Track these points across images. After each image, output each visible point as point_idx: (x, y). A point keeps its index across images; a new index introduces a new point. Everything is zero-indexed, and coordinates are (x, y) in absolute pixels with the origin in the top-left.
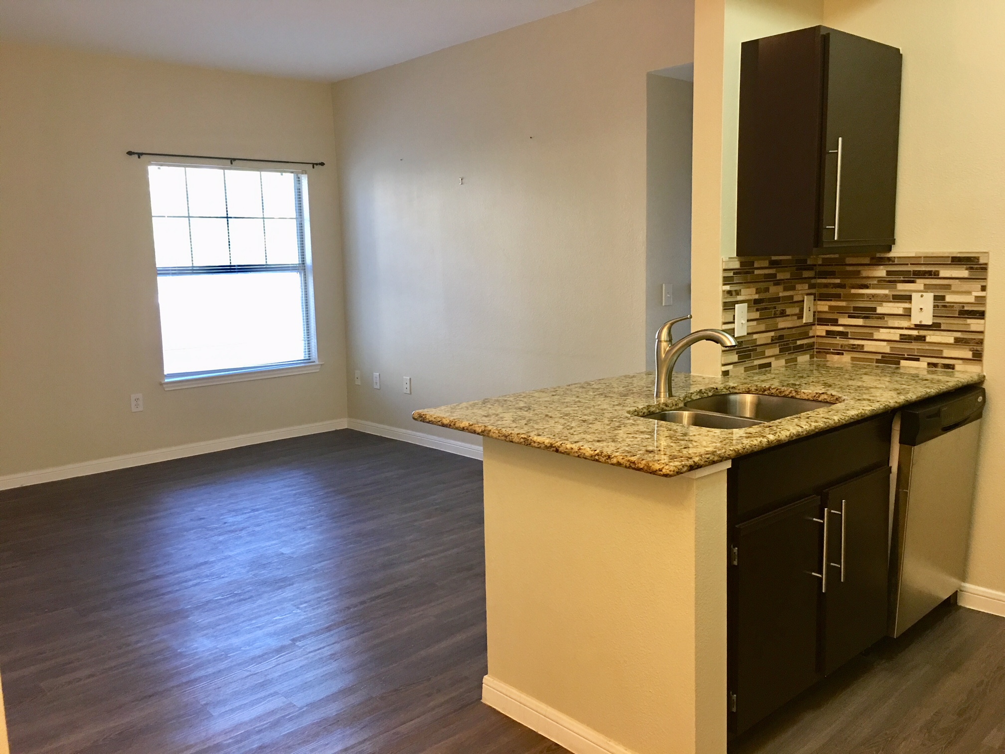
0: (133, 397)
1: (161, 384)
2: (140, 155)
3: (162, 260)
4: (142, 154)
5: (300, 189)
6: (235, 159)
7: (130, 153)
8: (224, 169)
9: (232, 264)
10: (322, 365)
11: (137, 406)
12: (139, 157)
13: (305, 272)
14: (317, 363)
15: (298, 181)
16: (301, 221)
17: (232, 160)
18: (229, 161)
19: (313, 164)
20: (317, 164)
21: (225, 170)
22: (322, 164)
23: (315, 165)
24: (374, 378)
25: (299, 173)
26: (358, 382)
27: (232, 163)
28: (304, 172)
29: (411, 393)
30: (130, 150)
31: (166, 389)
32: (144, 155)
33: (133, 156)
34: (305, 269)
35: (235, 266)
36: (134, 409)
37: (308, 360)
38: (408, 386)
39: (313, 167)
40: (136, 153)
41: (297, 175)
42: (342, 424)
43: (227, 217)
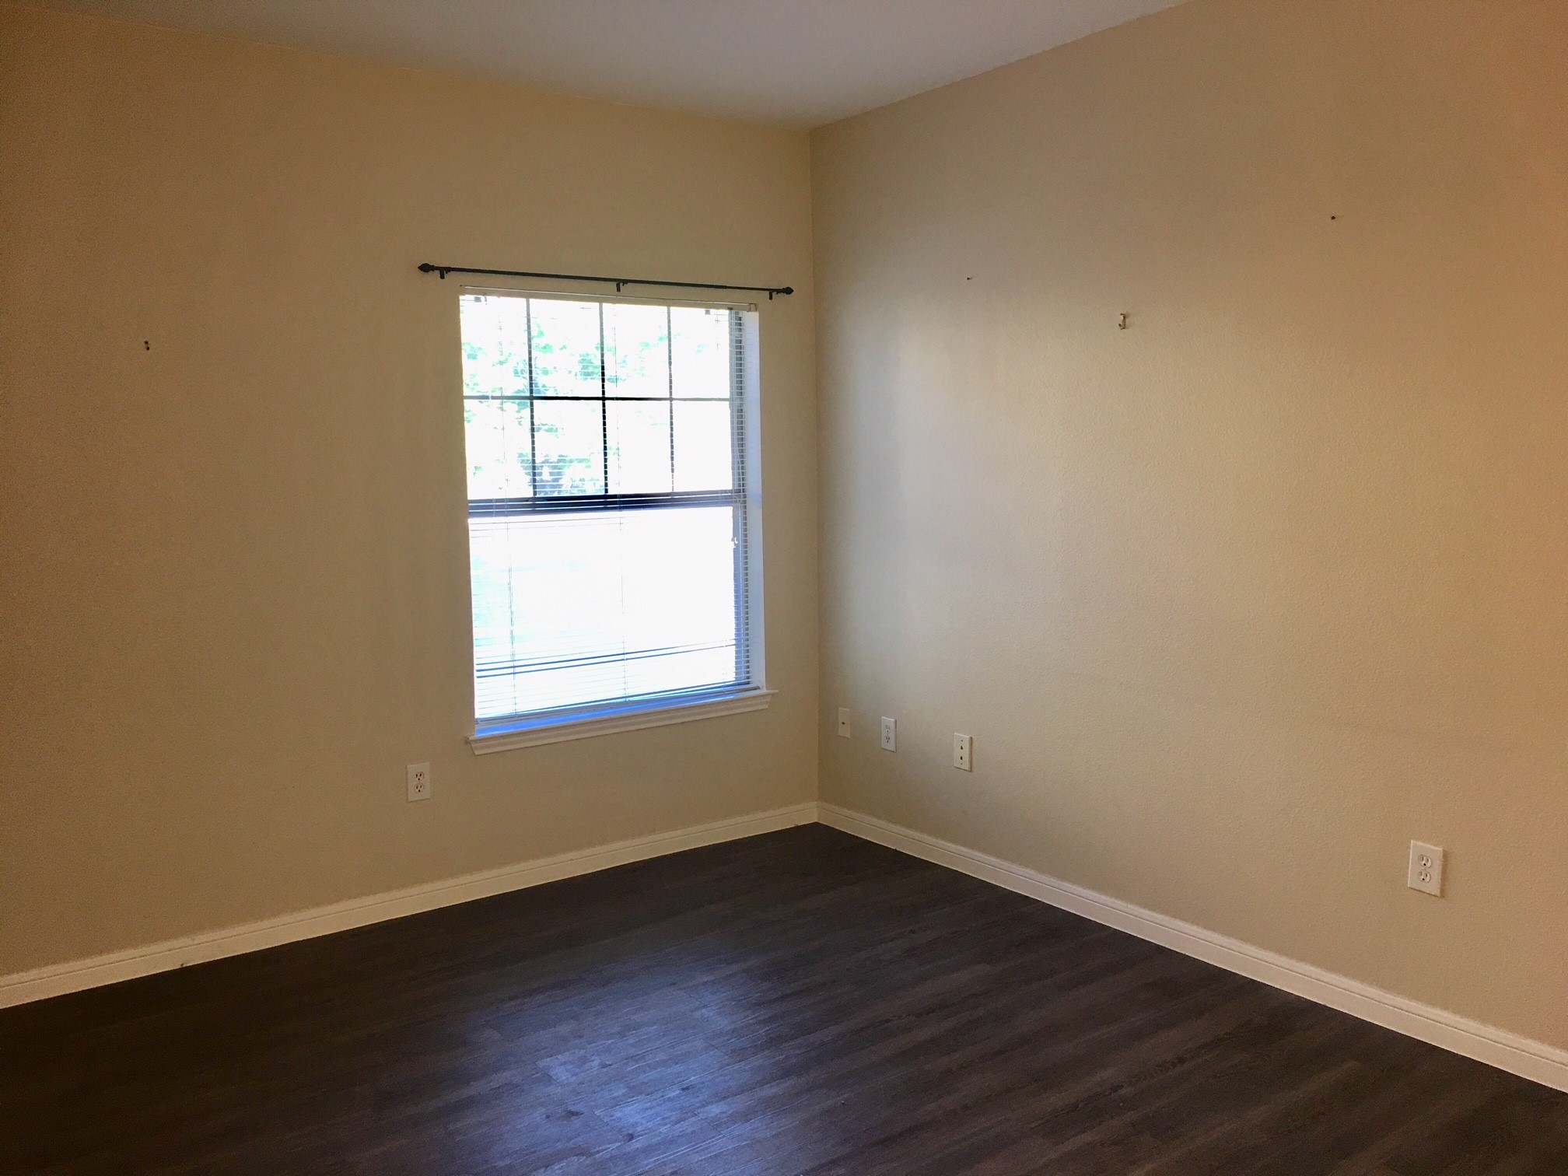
0: (413, 768)
1: (467, 742)
2: (444, 271)
3: (477, 489)
4: (449, 270)
5: (740, 342)
6: (625, 282)
7: (425, 268)
8: (601, 301)
9: (610, 493)
10: (773, 695)
11: (419, 788)
12: (442, 277)
13: (745, 507)
14: (764, 691)
15: (738, 324)
16: (741, 405)
17: (620, 283)
18: (614, 285)
19: (771, 291)
20: (778, 291)
21: (604, 304)
22: (789, 291)
23: (774, 294)
24: (883, 727)
25: (743, 309)
26: (844, 731)
27: (619, 290)
28: (753, 307)
29: (971, 771)
30: (424, 263)
31: (476, 753)
32: (452, 273)
33: (431, 273)
34: (745, 502)
35: (615, 496)
36: (413, 795)
37: (742, 684)
38: (965, 753)
39: (771, 298)
40: (437, 268)
41: (737, 313)
42: (806, 813)
43: (604, 399)
